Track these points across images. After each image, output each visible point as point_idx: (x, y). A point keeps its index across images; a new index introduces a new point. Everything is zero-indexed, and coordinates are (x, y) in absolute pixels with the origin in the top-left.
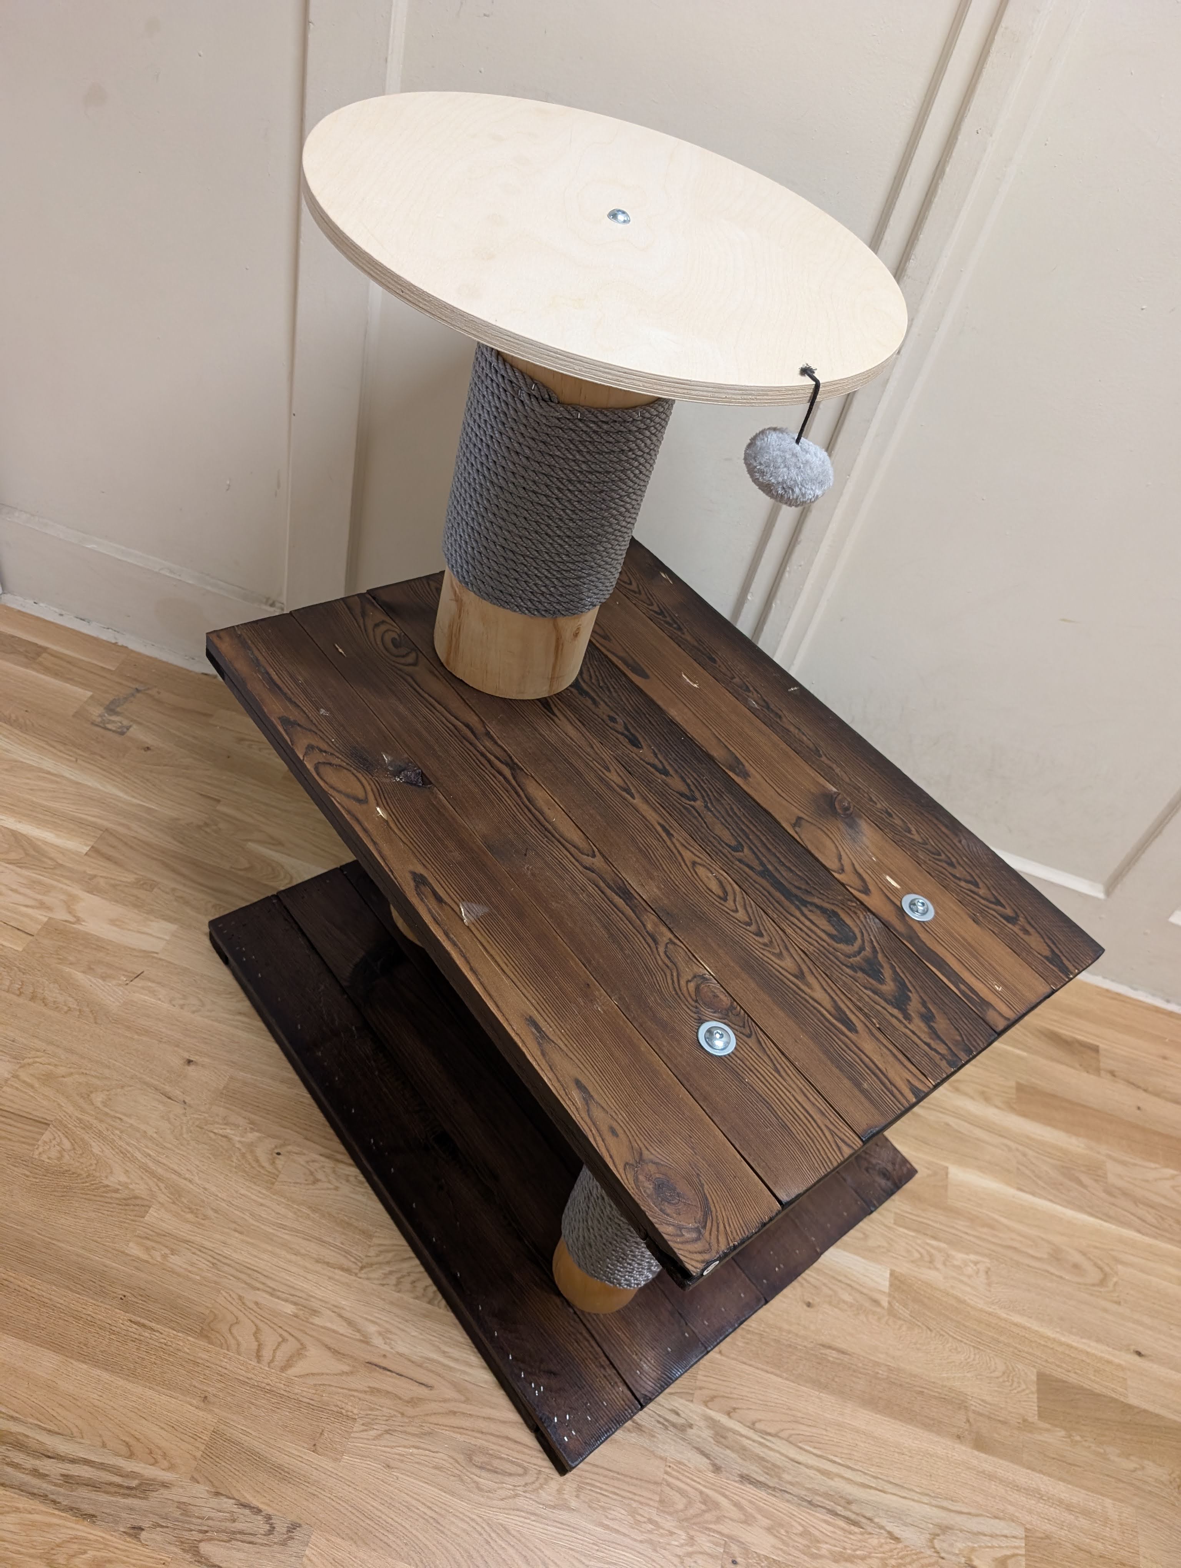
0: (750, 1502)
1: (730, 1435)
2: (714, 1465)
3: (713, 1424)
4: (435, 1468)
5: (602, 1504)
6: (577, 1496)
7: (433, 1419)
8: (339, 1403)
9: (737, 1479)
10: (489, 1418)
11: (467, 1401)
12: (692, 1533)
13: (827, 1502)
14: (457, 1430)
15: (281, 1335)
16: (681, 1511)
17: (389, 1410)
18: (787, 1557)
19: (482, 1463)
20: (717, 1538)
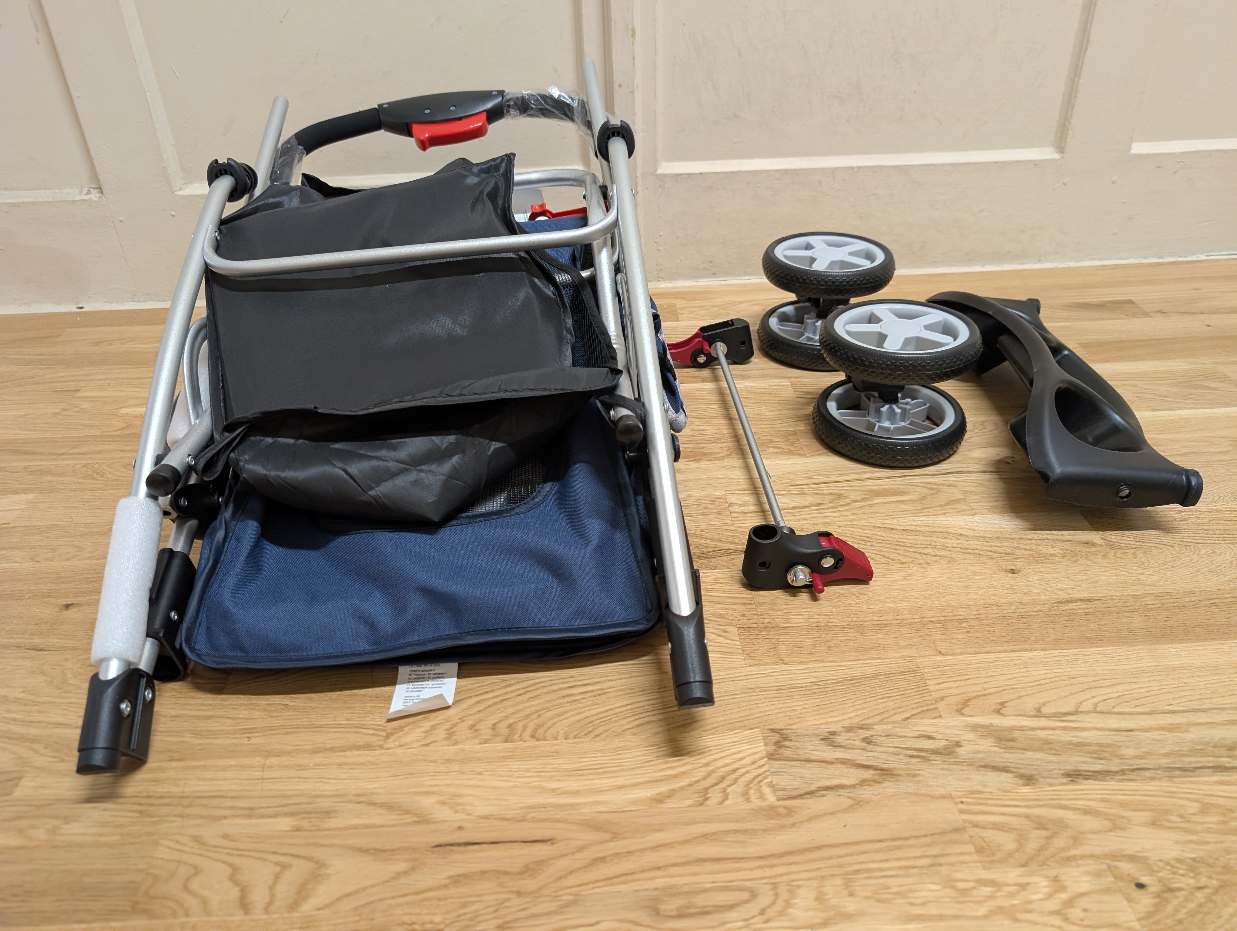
0: (1103, 800)
1: (1016, 734)
2: (1021, 776)
3: (987, 731)
5: (895, 889)
6: (851, 895)
7: (571, 881)
8: (404, 918)
9: (1065, 780)
10: (660, 846)
11: (616, 836)
12: (1052, 873)
13: (1203, 759)
14: (616, 880)
15: (277, 864)
16: (1017, 850)
17: (494, 896)
18: (1207, 847)
19: (678, 909)
20: (1092, 866)
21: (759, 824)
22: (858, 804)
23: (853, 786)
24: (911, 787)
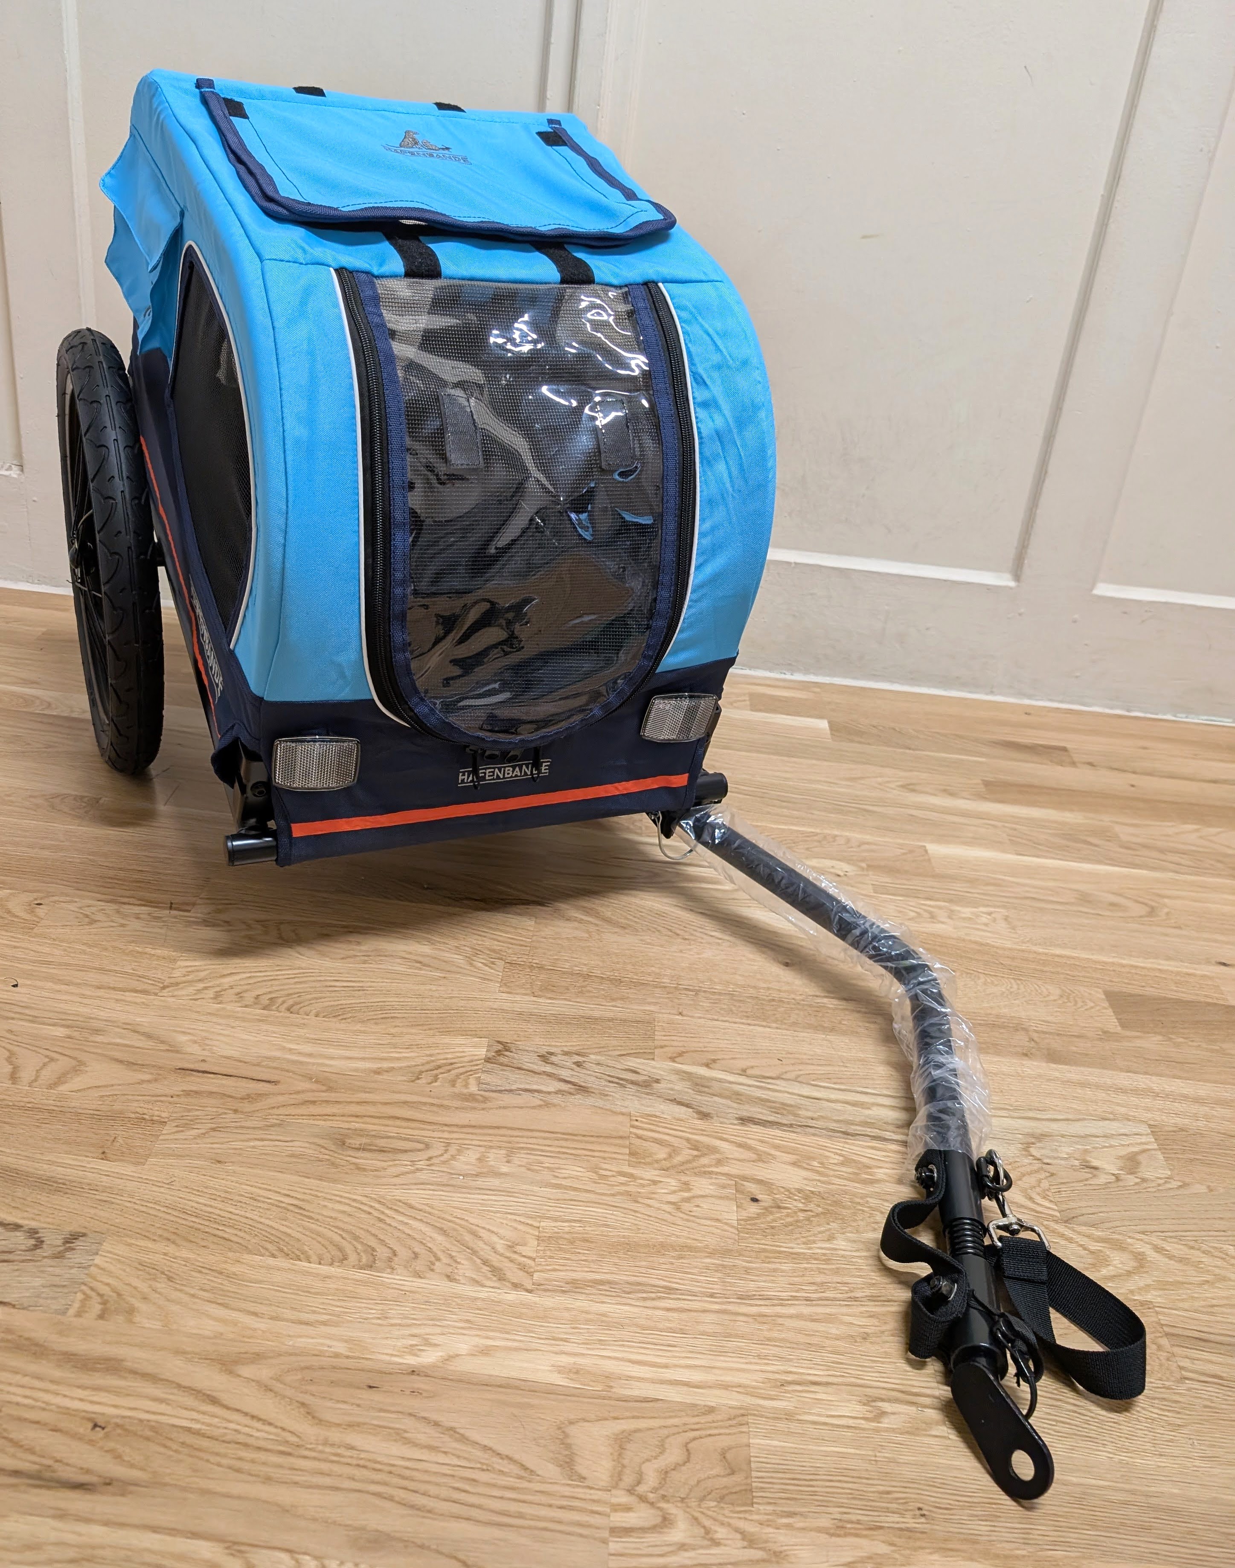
0: (760, 1141)
1: (714, 1084)
2: (698, 1112)
3: (687, 1076)
4: (292, 1156)
5: (547, 1165)
6: (508, 1162)
7: (282, 1111)
8: (138, 1110)
9: (736, 1122)
10: (365, 1102)
11: (330, 1089)
12: (684, 1178)
13: (869, 1130)
14: (318, 1117)
15: (47, 1056)
16: (665, 1159)
17: (215, 1110)
18: (830, 1187)
19: (360, 1145)
20: (723, 1180)
21: (458, 1103)
22: (547, 1105)
23: (549, 1093)
24: (600, 1103)
